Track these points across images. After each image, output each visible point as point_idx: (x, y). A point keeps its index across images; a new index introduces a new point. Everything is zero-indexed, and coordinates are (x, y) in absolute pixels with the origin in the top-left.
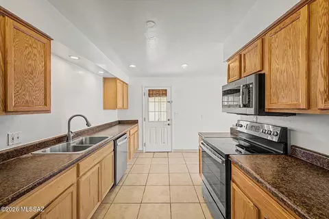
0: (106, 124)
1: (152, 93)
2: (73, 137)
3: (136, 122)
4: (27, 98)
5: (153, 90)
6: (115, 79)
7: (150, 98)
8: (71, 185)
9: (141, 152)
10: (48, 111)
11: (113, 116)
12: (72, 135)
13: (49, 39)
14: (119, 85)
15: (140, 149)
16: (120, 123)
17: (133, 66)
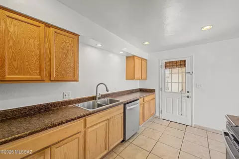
0: (128, 91)
1: (169, 65)
2: (99, 98)
3: (153, 91)
4: (63, 72)
5: (170, 62)
6: (134, 56)
7: (166, 70)
8: (79, 133)
9: (158, 118)
10: (77, 81)
11: (136, 85)
12: (98, 96)
13: (78, 35)
14: (137, 61)
15: (157, 114)
16: (141, 90)
17: (147, 43)
